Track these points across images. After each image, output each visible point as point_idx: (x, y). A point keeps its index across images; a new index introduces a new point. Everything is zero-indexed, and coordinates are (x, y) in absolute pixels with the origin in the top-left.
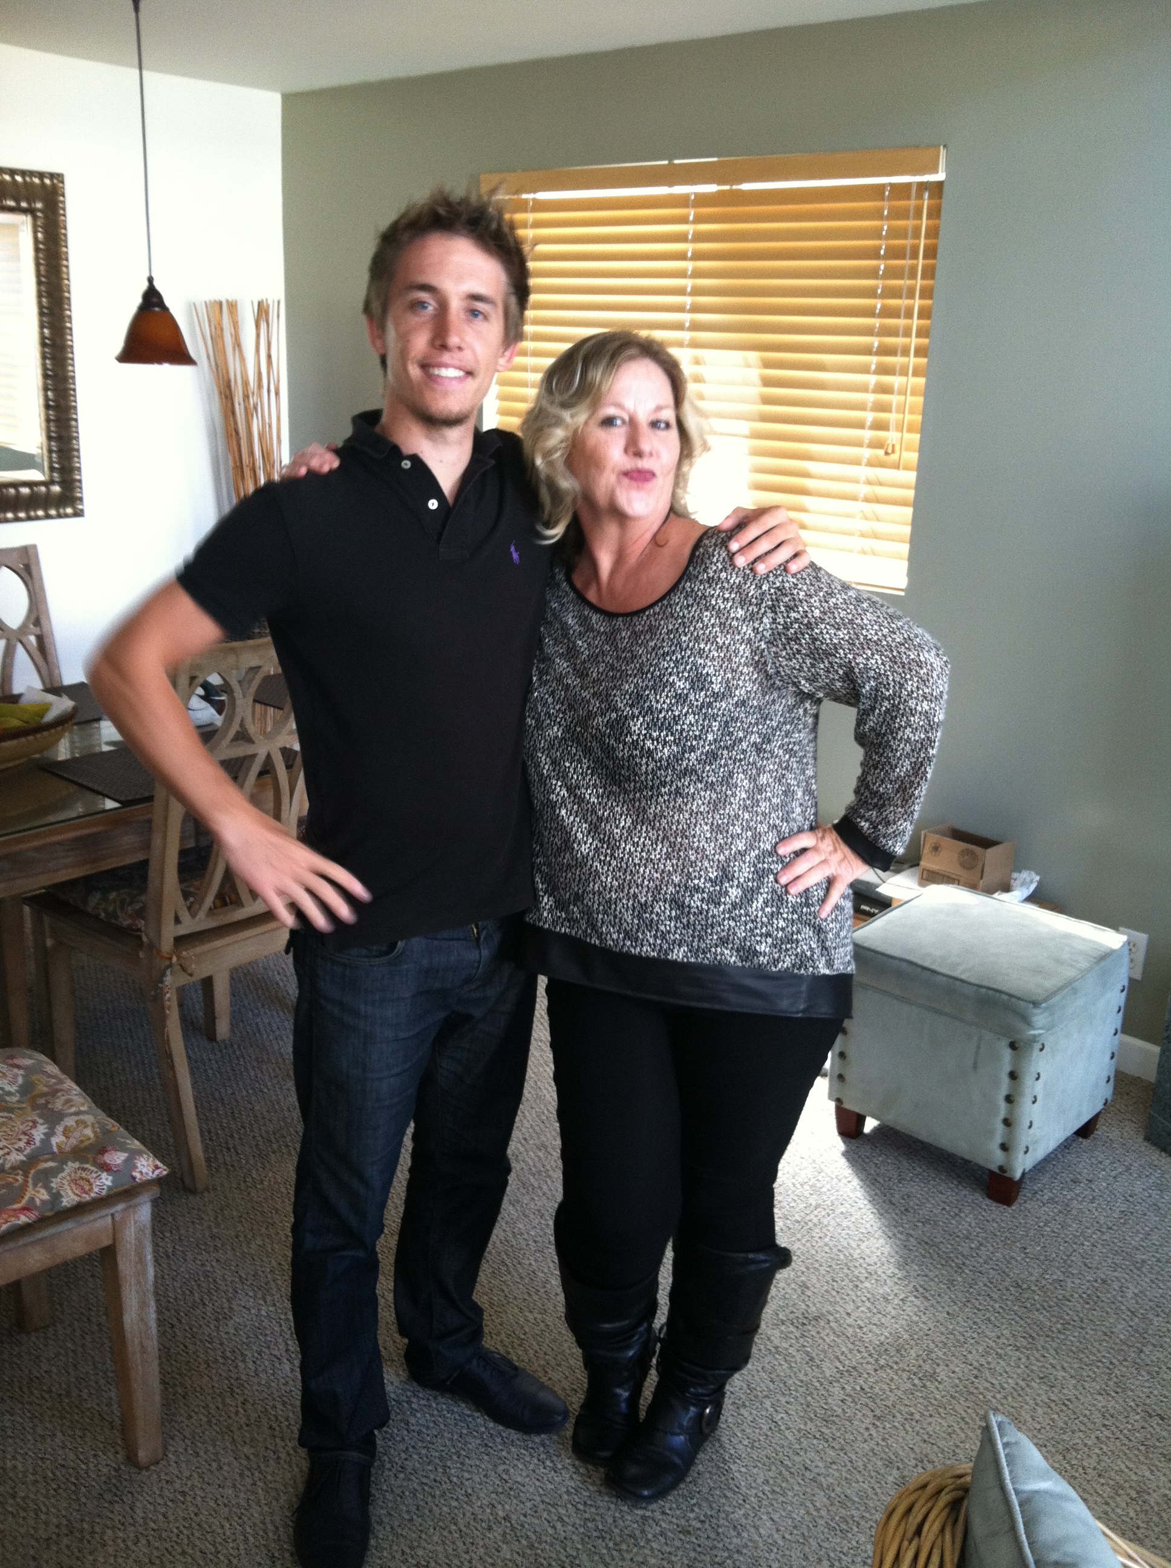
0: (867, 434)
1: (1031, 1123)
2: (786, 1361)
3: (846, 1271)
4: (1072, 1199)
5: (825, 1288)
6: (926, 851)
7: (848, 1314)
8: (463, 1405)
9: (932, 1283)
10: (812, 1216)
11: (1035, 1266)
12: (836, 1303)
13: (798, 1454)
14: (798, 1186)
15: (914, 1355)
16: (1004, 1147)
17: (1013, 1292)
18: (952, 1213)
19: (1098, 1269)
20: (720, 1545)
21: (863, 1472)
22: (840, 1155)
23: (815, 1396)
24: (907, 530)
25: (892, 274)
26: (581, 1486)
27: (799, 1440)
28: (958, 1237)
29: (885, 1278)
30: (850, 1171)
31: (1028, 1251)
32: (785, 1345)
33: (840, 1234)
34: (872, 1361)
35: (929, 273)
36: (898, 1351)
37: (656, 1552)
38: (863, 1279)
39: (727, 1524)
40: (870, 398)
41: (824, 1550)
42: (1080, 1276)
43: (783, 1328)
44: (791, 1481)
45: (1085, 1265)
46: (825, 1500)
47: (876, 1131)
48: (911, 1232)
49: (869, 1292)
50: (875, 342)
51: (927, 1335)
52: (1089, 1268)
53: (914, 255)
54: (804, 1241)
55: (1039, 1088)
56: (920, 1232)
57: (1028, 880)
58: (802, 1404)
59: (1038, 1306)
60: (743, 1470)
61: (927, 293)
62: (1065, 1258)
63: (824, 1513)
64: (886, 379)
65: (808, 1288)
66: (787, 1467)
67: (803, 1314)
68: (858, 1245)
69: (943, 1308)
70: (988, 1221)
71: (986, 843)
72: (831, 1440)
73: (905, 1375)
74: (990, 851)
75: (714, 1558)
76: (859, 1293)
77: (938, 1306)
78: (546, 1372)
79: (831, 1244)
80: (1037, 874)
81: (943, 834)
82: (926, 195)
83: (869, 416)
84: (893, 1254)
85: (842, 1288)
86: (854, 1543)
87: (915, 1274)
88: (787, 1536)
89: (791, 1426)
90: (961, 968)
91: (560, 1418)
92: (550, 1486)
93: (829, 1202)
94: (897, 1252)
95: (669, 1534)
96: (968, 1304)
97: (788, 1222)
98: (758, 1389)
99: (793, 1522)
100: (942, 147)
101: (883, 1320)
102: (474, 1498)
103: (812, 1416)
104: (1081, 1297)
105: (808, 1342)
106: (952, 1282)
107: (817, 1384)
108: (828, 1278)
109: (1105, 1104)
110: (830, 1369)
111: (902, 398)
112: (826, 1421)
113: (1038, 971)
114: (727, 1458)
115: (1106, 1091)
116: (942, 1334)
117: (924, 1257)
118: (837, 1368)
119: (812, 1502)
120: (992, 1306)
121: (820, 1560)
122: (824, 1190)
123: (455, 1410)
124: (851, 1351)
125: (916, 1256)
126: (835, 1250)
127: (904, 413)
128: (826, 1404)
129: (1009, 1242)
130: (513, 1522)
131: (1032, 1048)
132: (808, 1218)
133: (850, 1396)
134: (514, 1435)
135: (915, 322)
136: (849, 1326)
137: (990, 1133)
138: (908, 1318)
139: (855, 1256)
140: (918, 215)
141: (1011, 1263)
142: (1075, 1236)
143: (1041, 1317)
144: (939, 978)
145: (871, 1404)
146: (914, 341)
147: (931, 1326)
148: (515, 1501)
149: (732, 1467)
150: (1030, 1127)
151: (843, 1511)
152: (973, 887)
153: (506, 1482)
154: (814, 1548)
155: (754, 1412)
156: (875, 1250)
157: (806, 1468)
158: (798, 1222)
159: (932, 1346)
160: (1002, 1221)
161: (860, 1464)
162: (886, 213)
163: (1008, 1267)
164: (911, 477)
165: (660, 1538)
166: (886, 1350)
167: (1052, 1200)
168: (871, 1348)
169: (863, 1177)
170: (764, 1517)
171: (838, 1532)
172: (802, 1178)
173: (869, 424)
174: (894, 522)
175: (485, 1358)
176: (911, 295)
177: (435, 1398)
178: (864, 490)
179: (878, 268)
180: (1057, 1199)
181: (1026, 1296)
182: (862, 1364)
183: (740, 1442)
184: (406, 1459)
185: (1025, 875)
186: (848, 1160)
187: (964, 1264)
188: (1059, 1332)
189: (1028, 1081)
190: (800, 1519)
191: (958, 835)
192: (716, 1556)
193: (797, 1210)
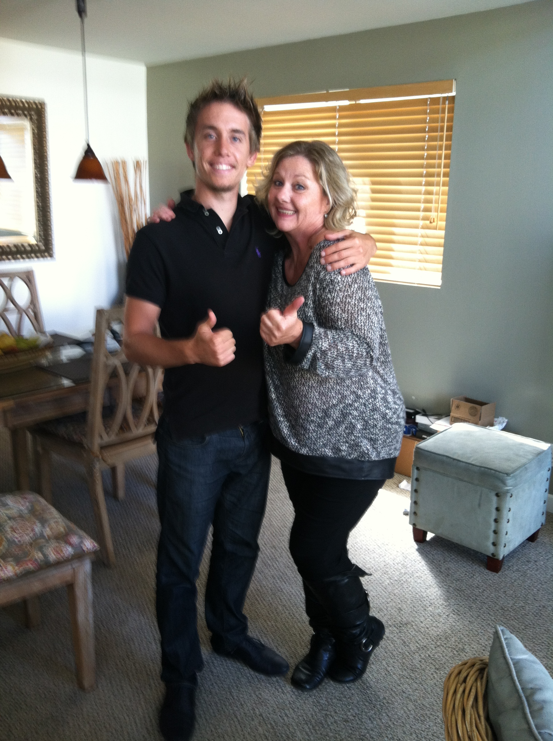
0: (421, 214)
1: (507, 532)
2: (392, 644)
3: (420, 602)
4: (527, 569)
5: (410, 610)
6: (453, 408)
7: (421, 622)
8: (239, 664)
9: (461, 608)
10: (403, 578)
11: (511, 600)
12: (416, 617)
13: (399, 685)
14: (396, 564)
15: (454, 641)
16: (494, 544)
17: (500, 612)
18: (470, 576)
19: (540, 601)
20: (363, 727)
21: (431, 694)
22: (415, 550)
23: (407, 659)
24: (441, 258)
25: (431, 139)
26: (296, 700)
27: (400, 679)
28: (473, 587)
29: (439, 605)
30: (420, 557)
31: (507, 593)
32: (392, 636)
33: (416, 586)
34: (433, 643)
35: (449, 138)
36: (446, 639)
37: (333, 730)
38: (428, 606)
39: (366, 717)
40: (422, 197)
41: (413, 729)
42: (533, 604)
43: (390, 628)
44: (397, 698)
45: (535, 599)
46: (413, 707)
47: (433, 539)
48: (451, 585)
49: (431, 612)
50: (424, 171)
51: (460, 631)
52: (537, 601)
53: (442, 130)
54: (399, 589)
55: (510, 515)
56: (455, 585)
57: (502, 421)
58: (400, 663)
59: (512, 618)
60: (373, 693)
61: (448, 148)
62: (524, 596)
63: (412, 712)
64: (430, 188)
65: (402, 610)
66: (394, 691)
67: (400, 622)
68: (425, 591)
69: (467, 619)
70: (487, 580)
71: (482, 404)
72: (415, 679)
73: (450, 650)
74: (484, 407)
75: (360, 733)
76: (426, 612)
77: (464, 618)
78: (278, 649)
79: (412, 590)
80: (506, 419)
81: (461, 400)
82: (447, 102)
83: (422, 206)
84: (442, 595)
85: (418, 610)
86: (428, 727)
87: (453, 604)
88: (395, 723)
89: (395, 673)
90: (472, 459)
91: (285, 669)
92: (281, 701)
93: (411, 572)
94: (444, 594)
95: (339, 722)
96: (479, 617)
97: (392, 581)
98: (379, 656)
99: (398, 716)
100: (454, 80)
101: (438, 625)
102: (245, 706)
103: (406, 668)
104: (533, 614)
105: (402, 635)
106: (471, 607)
107: (408, 654)
108: (411, 606)
109: (542, 525)
110: (413, 647)
111: (437, 197)
112: (412, 670)
113: (508, 460)
114: (365, 688)
115: (542, 519)
116: (467, 631)
117: (457, 596)
118: (417, 646)
119: (407, 707)
120: (490, 618)
121: (411, 734)
122: (408, 566)
123: (235, 666)
124: (423, 638)
125: (453, 596)
126: (414, 593)
127: (438, 204)
128: (412, 663)
129: (497, 589)
130: (264, 717)
131: (506, 496)
132: (401, 579)
133: (424, 659)
134: (263, 677)
135: (443, 161)
136: (422, 627)
137: (487, 538)
138: (450, 624)
139: (424, 596)
140: (443, 112)
141: (499, 599)
142: (529, 586)
143: (514, 623)
144: (461, 464)
145: (433, 663)
146: (442, 170)
147: (461, 627)
148: (264, 707)
149: (368, 691)
150: (506, 534)
151: (422, 711)
152: (476, 424)
153: (260, 699)
154: (408, 728)
155: (378, 667)
156: (433, 593)
157: (404, 692)
158: (396, 580)
159: (462, 636)
160: (494, 580)
161: (429, 690)
162: (428, 111)
163: (497, 601)
164: (442, 233)
165: (335, 724)
166: (440, 638)
167: (517, 570)
168: (433, 638)
169: (427, 560)
170: (384, 715)
171: (420, 721)
172: (398, 560)
173: (422, 209)
174: (434, 254)
175: (249, 640)
176: (441, 148)
177: (225, 661)
178: (420, 240)
179: (425, 137)
180: (520, 570)
181: (507, 613)
182: (429, 645)
183: (372, 680)
184: (212, 689)
185: (500, 419)
186: (419, 553)
187: (476, 599)
188: (523, 630)
189: (505, 512)
190: (401, 715)
191: (467, 400)
192: (361, 732)
193: (396, 575)
